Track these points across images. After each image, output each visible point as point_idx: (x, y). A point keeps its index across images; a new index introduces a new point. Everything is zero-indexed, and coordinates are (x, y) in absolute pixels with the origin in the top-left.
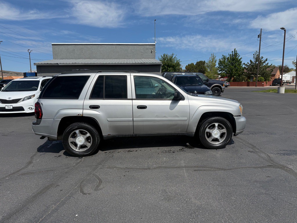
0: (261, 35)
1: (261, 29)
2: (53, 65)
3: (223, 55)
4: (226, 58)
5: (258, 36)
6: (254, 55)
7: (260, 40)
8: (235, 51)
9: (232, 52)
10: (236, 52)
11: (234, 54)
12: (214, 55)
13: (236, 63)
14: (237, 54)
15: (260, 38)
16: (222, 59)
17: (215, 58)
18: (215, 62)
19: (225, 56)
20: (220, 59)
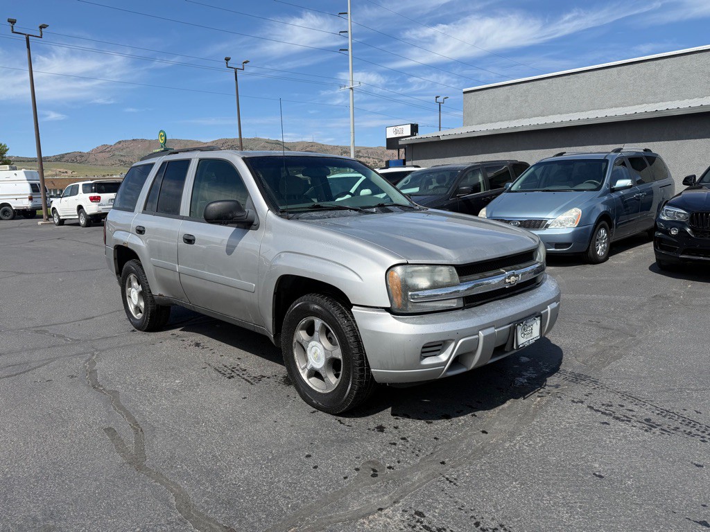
2: (431, 140)
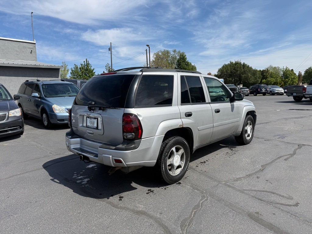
0: (111, 49)
1: (111, 43)
3: (75, 64)
4: (78, 67)
5: (109, 49)
6: (106, 66)
7: (111, 53)
8: (86, 61)
9: (84, 62)
10: (88, 63)
11: (86, 64)
12: (66, 63)
13: (89, 73)
14: (89, 64)
15: (111, 51)
16: (74, 68)
17: (67, 67)
18: (68, 71)
19: (77, 65)
20: (72, 68)
